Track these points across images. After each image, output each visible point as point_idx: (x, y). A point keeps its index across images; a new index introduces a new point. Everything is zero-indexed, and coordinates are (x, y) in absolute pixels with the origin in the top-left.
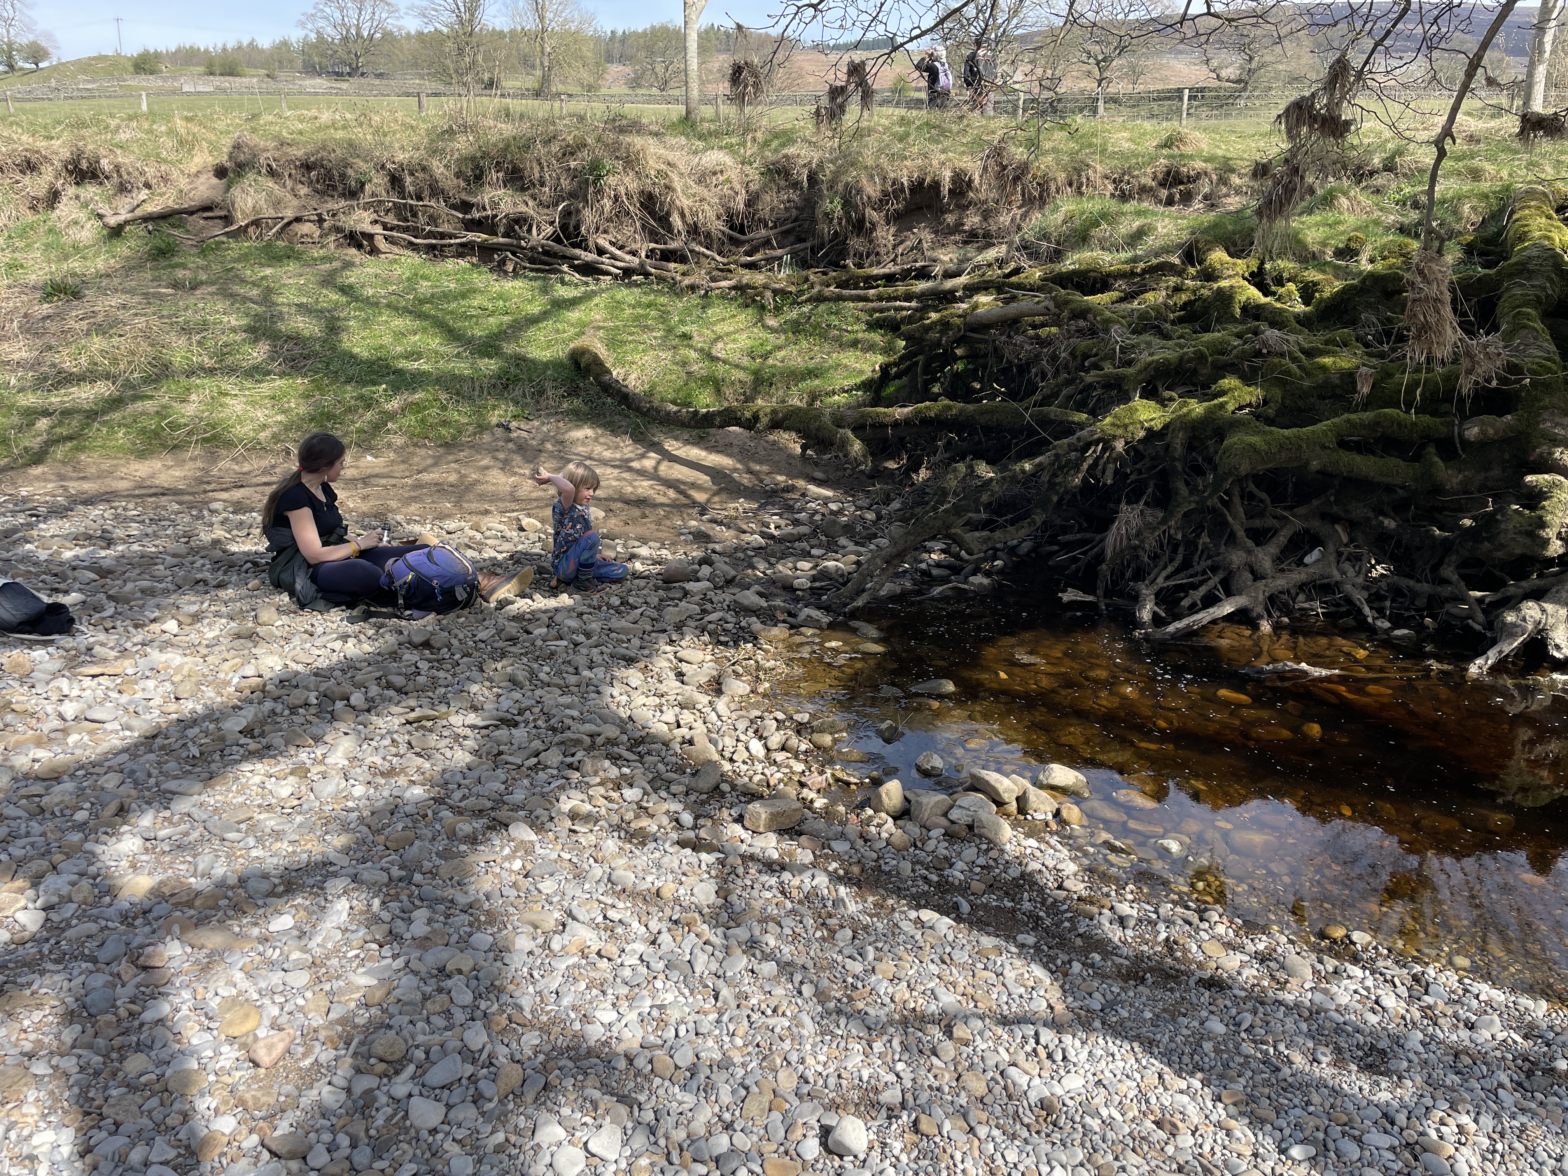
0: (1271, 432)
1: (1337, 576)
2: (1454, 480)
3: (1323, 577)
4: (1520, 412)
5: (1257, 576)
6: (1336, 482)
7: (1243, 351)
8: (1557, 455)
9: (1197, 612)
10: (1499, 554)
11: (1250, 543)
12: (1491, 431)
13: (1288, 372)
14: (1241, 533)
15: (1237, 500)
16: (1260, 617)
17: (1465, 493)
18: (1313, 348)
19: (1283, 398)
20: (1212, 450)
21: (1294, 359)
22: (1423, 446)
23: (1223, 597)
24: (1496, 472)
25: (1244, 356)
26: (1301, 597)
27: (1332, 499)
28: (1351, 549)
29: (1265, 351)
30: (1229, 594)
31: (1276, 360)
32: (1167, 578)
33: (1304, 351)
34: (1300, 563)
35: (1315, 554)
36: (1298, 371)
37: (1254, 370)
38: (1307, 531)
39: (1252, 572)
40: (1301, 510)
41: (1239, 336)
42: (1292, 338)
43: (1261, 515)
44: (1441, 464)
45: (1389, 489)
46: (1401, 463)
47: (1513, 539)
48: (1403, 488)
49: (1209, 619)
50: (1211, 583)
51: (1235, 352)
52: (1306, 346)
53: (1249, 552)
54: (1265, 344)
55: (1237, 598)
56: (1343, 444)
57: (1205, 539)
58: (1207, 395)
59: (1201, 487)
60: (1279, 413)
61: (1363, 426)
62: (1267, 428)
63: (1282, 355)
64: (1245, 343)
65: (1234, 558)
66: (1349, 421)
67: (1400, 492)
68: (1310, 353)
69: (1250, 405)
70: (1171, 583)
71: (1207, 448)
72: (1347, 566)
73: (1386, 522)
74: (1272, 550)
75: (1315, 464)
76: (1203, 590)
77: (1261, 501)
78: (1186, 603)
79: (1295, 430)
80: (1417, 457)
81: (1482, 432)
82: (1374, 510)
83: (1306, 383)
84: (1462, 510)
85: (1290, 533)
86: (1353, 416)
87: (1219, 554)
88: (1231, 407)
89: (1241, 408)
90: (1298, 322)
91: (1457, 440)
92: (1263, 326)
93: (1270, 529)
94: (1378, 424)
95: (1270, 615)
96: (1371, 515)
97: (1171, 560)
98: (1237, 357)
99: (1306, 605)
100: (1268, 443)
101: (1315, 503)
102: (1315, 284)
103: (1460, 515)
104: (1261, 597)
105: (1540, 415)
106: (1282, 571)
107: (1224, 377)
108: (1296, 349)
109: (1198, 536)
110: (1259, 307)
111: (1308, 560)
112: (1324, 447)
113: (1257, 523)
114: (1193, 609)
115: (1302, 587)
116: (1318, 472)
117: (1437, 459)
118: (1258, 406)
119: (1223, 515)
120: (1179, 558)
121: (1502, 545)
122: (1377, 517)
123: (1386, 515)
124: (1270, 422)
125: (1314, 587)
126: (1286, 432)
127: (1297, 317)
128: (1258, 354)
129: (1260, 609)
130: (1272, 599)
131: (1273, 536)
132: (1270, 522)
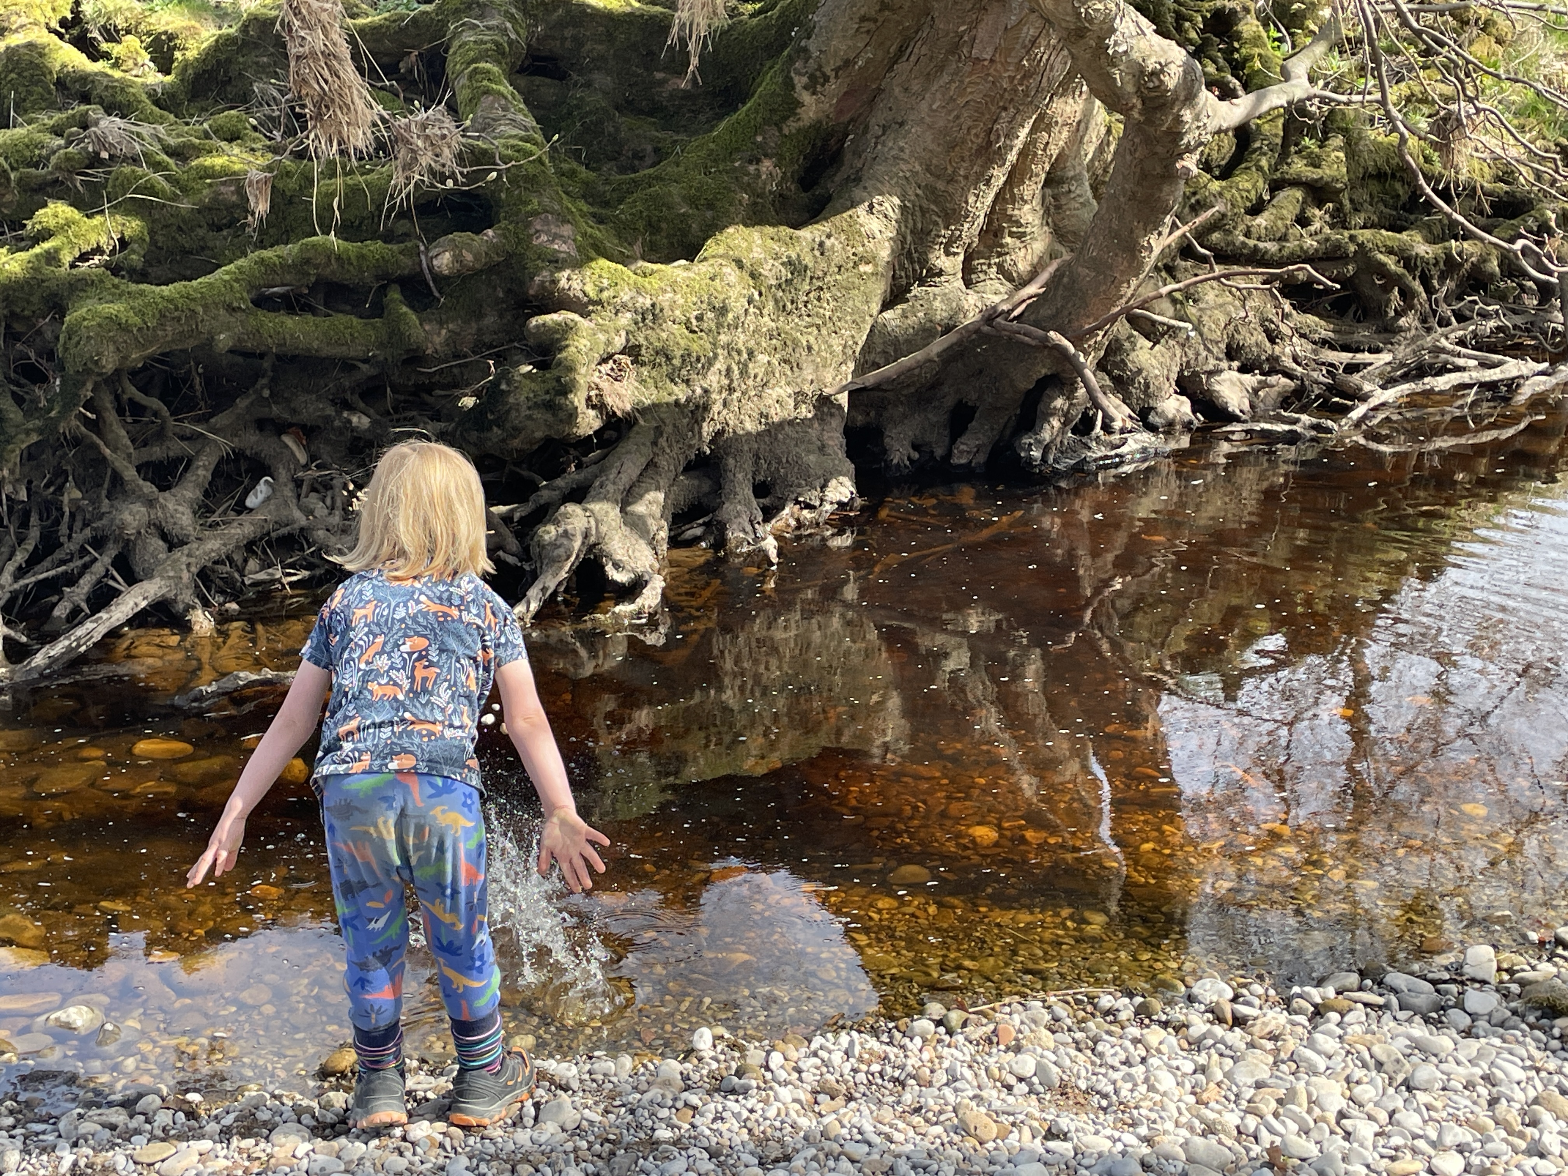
0: (142, 293)
1: (301, 519)
2: (437, 340)
3: (279, 524)
4: (504, 223)
5: (173, 542)
6: (266, 364)
7: (68, 158)
8: (563, 283)
9: (81, 623)
10: (516, 443)
11: (148, 488)
12: (469, 257)
13: (149, 189)
14: (130, 473)
15: (111, 416)
16: (189, 608)
17: (456, 356)
18: (184, 145)
19: (152, 233)
20: (49, 335)
21: (157, 166)
22: (383, 290)
23: (122, 586)
24: (490, 320)
25: (71, 166)
26: (253, 564)
27: (266, 393)
28: (314, 473)
29: (105, 155)
30: (132, 580)
31: (127, 169)
32: (20, 573)
33: (172, 152)
34: (241, 508)
35: (262, 489)
36: (167, 186)
37: (94, 189)
38: (239, 455)
39: (164, 536)
40: (221, 420)
41: (57, 131)
42: (145, 130)
43: (160, 435)
44: (413, 317)
45: (348, 365)
46: (355, 320)
47: (529, 417)
48: (366, 361)
49: (102, 630)
50: (98, 569)
51: (53, 160)
52: (172, 141)
53: (151, 503)
54: (101, 142)
55: (145, 585)
56: (262, 302)
57: (72, 493)
58: (22, 239)
59: (43, 403)
60: (150, 259)
61: (284, 267)
62: (133, 287)
63: (135, 160)
64: (69, 143)
65: (127, 517)
66: (262, 261)
67: (364, 367)
68: (179, 153)
69: (98, 250)
70: (29, 580)
71: (39, 332)
72: (313, 500)
73: (355, 419)
74: (189, 494)
75: (224, 340)
76: (86, 584)
77: (156, 414)
78: (61, 611)
79: (179, 285)
80: (378, 310)
81: (457, 258)
82: (333, 402)
83: (185, 205)
84: (457, 385)
85: (214, 460)
86: (267, 253)
87: (101, 516)
88: (67, 258)
89: (84, 257)
90: (157, 103)
91: (428, 277)
92: (95, 111)
93: (180, 460)
94: (308, 261)
95: (206, 604)
96: (330, 411)
97: (21, 540)
98: (58, 167)
99: (262, 576)
100: (140, 313)
101: (242, 403)
102: (171, 37)
103: (457, 392)
104: (186, 576)
105: (528, 225)
106: (214, 526)
107: (45, 205)
108: (156, 147)
109: (60, 490)
110: (84, 78)
111: (251, 501)
112: (232, 309)
113: (157, 452)
114: (75, 618)
115: (250, 547)
116: (231, 351)
117: (405, 309)
118: (113, 252)
119: (94, 447)
120: (34, 534)
121: (515, 429)
122: (339, 413)
123: (352, 409)
124: (140, 276)
125: (269, 544)
126: (166, 290)
127: (152, 95)
128: (94, 161)
129: (187, 596)
130: (204, 575)
131: (186, 469)
132: (177, 447)
